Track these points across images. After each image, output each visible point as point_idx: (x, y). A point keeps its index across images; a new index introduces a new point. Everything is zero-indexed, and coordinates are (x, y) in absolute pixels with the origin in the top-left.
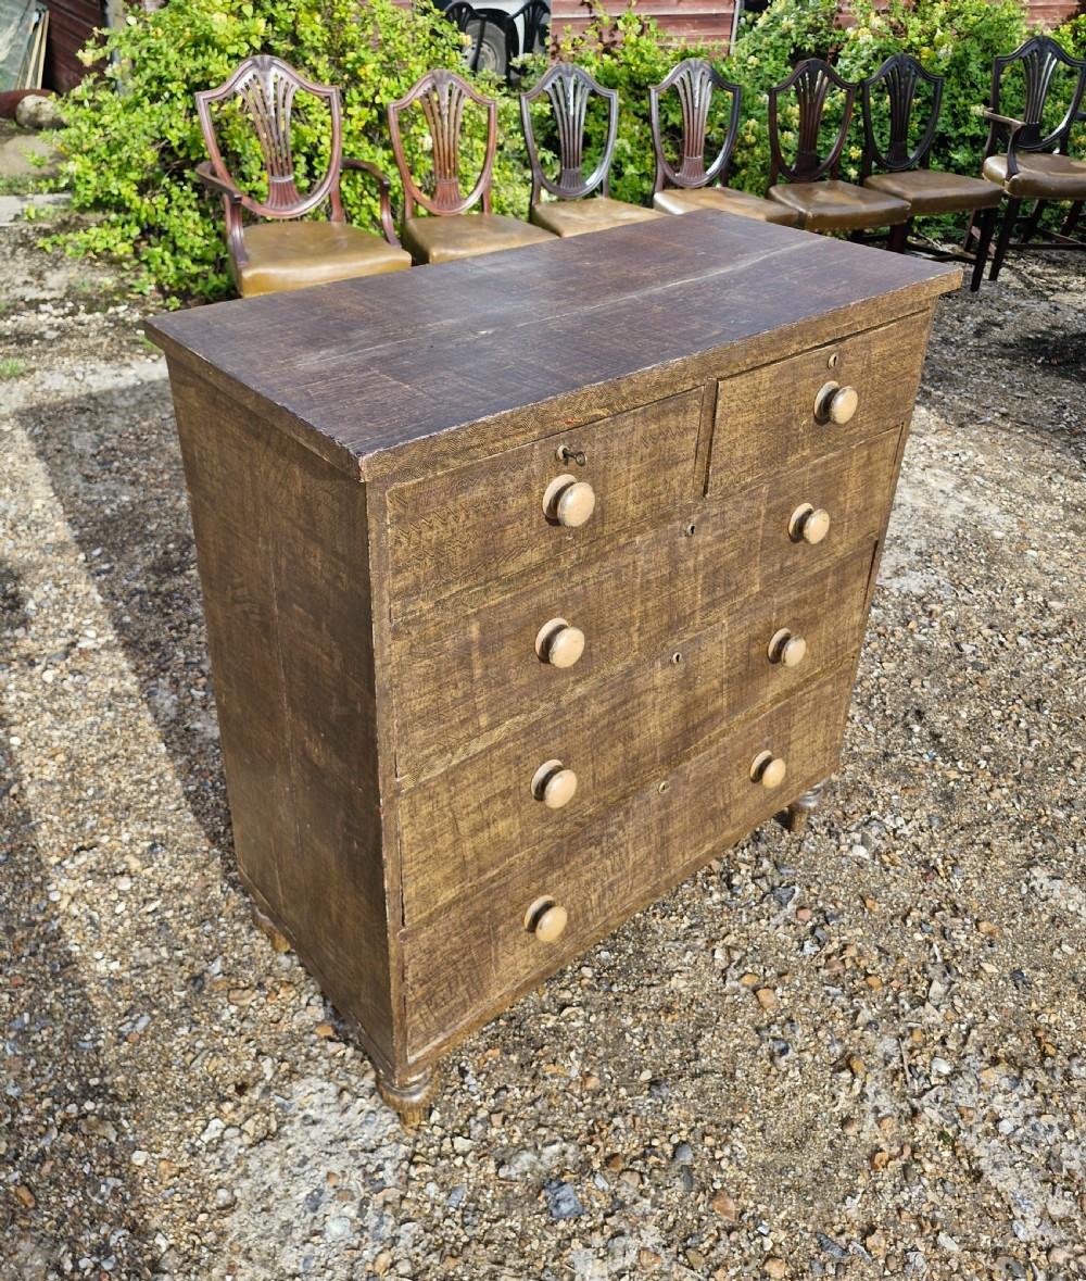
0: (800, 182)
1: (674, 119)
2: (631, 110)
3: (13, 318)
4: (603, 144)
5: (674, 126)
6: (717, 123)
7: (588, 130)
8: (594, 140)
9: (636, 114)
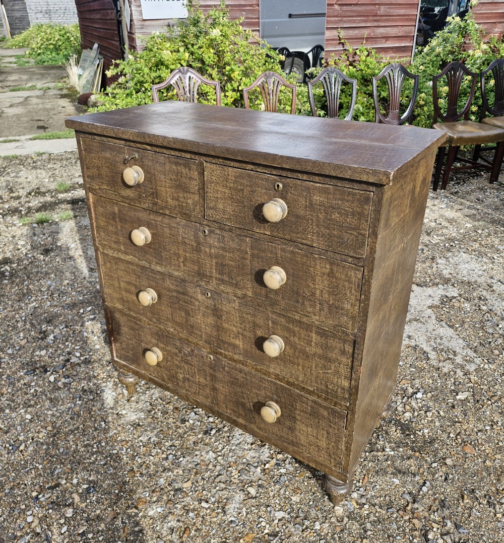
0: (448, 121)
1: (384, 94)
2: (363, 91)
3: (72, 192)
4: (349, 108)
5: (384, 97)
6: (405, 95)
7: (342, 101)
8: (344, 106)
9: (365, 93)
